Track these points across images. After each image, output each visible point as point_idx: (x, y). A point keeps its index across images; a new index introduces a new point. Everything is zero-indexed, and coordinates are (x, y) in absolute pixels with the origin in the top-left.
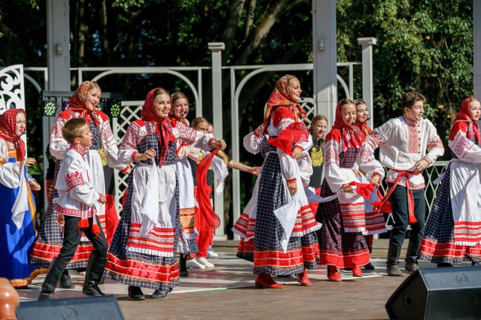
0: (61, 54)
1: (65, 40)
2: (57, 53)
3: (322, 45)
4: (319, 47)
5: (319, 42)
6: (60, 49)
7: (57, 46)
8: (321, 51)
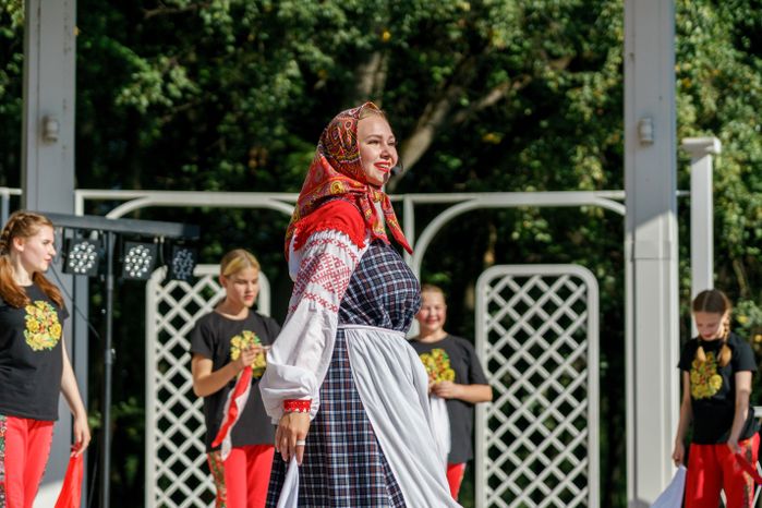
0: (55, 140)
1: (65, 107)
2: (44, 134)
3: (647, 130)
4: (640, 134)
5: (640, 125)
6: (52, 126)
7: (45, 121)
8: (644, 144)
